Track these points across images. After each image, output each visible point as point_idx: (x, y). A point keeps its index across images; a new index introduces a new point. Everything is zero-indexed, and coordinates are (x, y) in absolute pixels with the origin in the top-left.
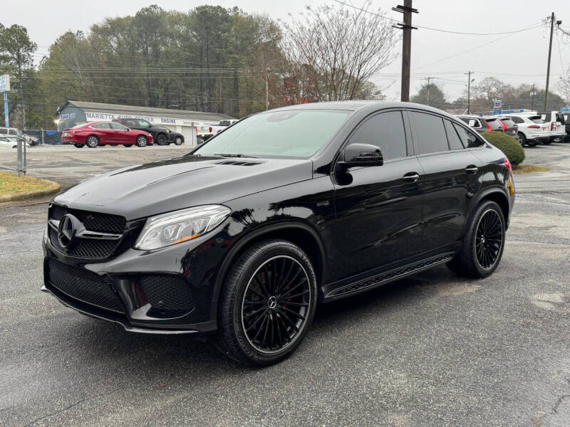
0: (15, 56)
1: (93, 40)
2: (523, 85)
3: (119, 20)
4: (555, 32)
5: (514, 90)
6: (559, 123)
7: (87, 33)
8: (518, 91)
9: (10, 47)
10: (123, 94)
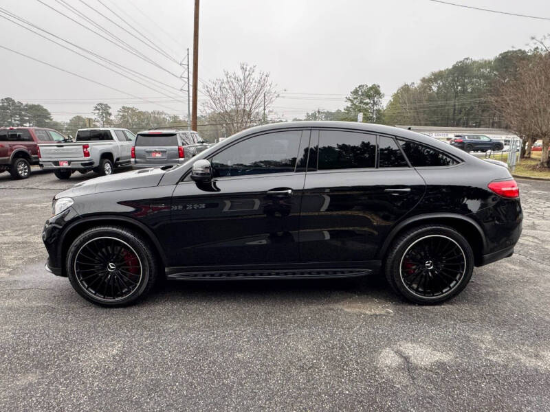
0: (372, 102)
1: (421, 87)
3: (441, 72)
7: (418, 83)
9: (369, 97)
10: (436, 119)
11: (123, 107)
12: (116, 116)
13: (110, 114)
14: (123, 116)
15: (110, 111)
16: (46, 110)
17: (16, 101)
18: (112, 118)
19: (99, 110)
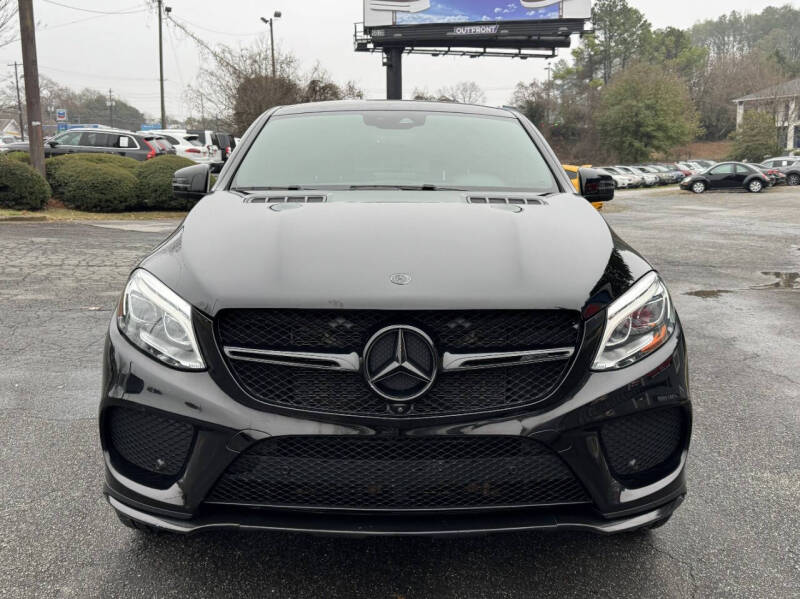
2: (87, 90)
4: (164, 21)
5: (74, 96)
6: (215, 147)
8: (80, 97)
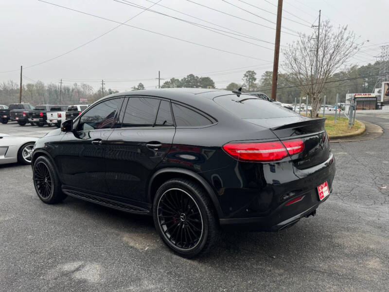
11: (267, 72)
12: (260, 81)
13: (255, 79)
14: (265, 79)
15: (256, 76)
16: (212, 81)
17: (195, 76)
18: (257, 82)
19: (247, 76)
